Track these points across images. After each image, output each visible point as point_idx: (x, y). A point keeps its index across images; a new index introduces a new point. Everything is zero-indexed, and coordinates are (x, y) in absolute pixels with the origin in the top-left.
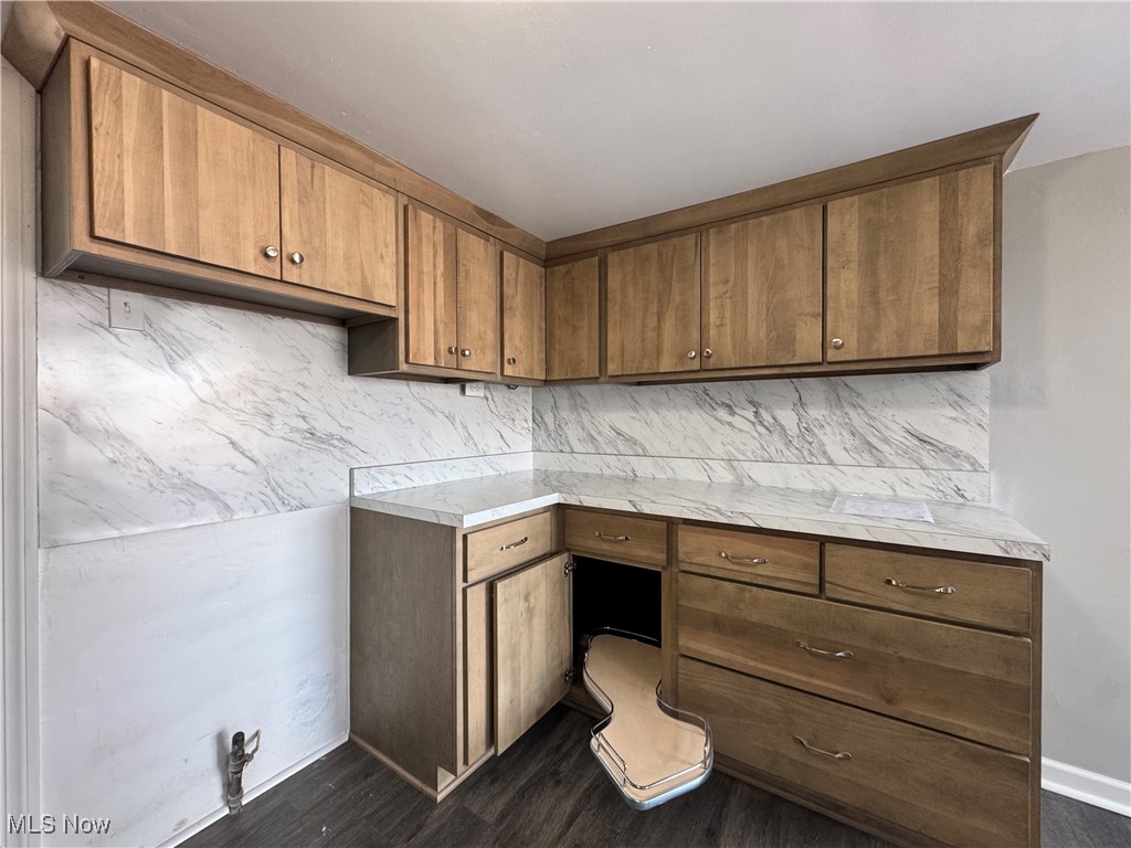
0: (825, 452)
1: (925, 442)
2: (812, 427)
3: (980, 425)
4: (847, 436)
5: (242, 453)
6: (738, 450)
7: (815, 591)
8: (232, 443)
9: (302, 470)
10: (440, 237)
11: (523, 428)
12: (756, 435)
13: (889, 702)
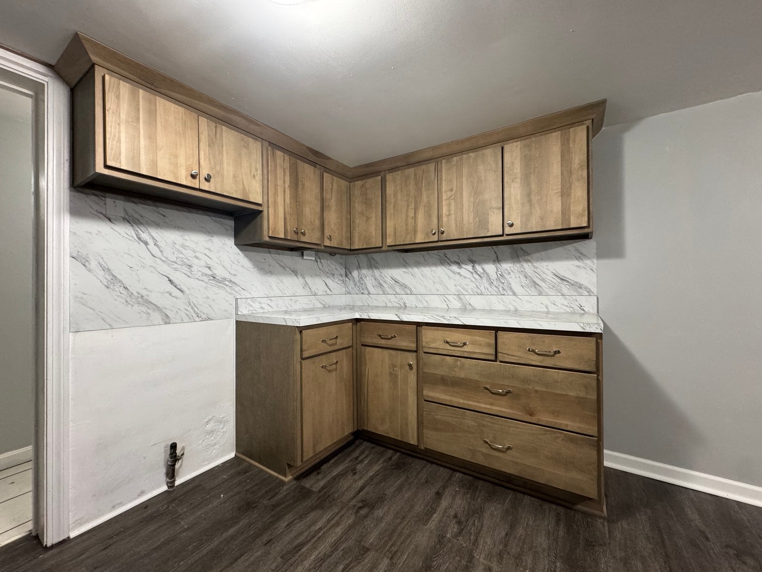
0: (511, 288)
1: (563, 280)
2: (504, 273)
3: (592, 270)
4: (523, 279)
5: (175, 286)
6: (464, 288)
7: (493, 358)
8: (170, 280)
9: (208, 297)
10: (287, 165)
11: (340, 280)
12: (474, 280)
13: (531, 415)
